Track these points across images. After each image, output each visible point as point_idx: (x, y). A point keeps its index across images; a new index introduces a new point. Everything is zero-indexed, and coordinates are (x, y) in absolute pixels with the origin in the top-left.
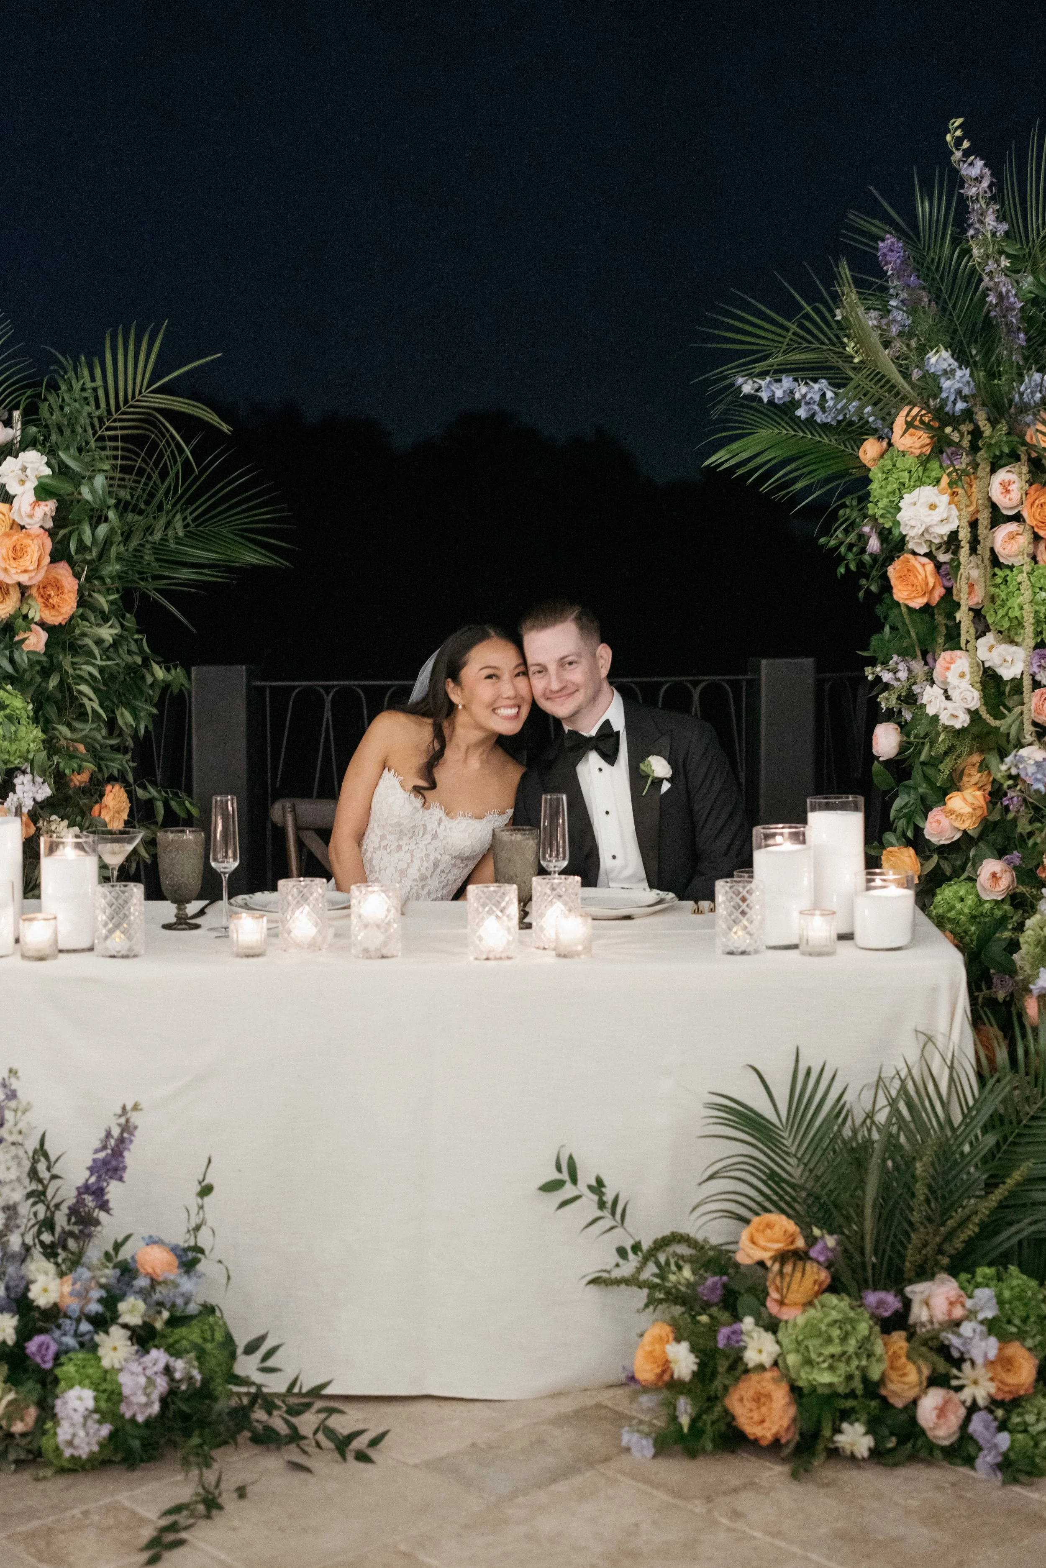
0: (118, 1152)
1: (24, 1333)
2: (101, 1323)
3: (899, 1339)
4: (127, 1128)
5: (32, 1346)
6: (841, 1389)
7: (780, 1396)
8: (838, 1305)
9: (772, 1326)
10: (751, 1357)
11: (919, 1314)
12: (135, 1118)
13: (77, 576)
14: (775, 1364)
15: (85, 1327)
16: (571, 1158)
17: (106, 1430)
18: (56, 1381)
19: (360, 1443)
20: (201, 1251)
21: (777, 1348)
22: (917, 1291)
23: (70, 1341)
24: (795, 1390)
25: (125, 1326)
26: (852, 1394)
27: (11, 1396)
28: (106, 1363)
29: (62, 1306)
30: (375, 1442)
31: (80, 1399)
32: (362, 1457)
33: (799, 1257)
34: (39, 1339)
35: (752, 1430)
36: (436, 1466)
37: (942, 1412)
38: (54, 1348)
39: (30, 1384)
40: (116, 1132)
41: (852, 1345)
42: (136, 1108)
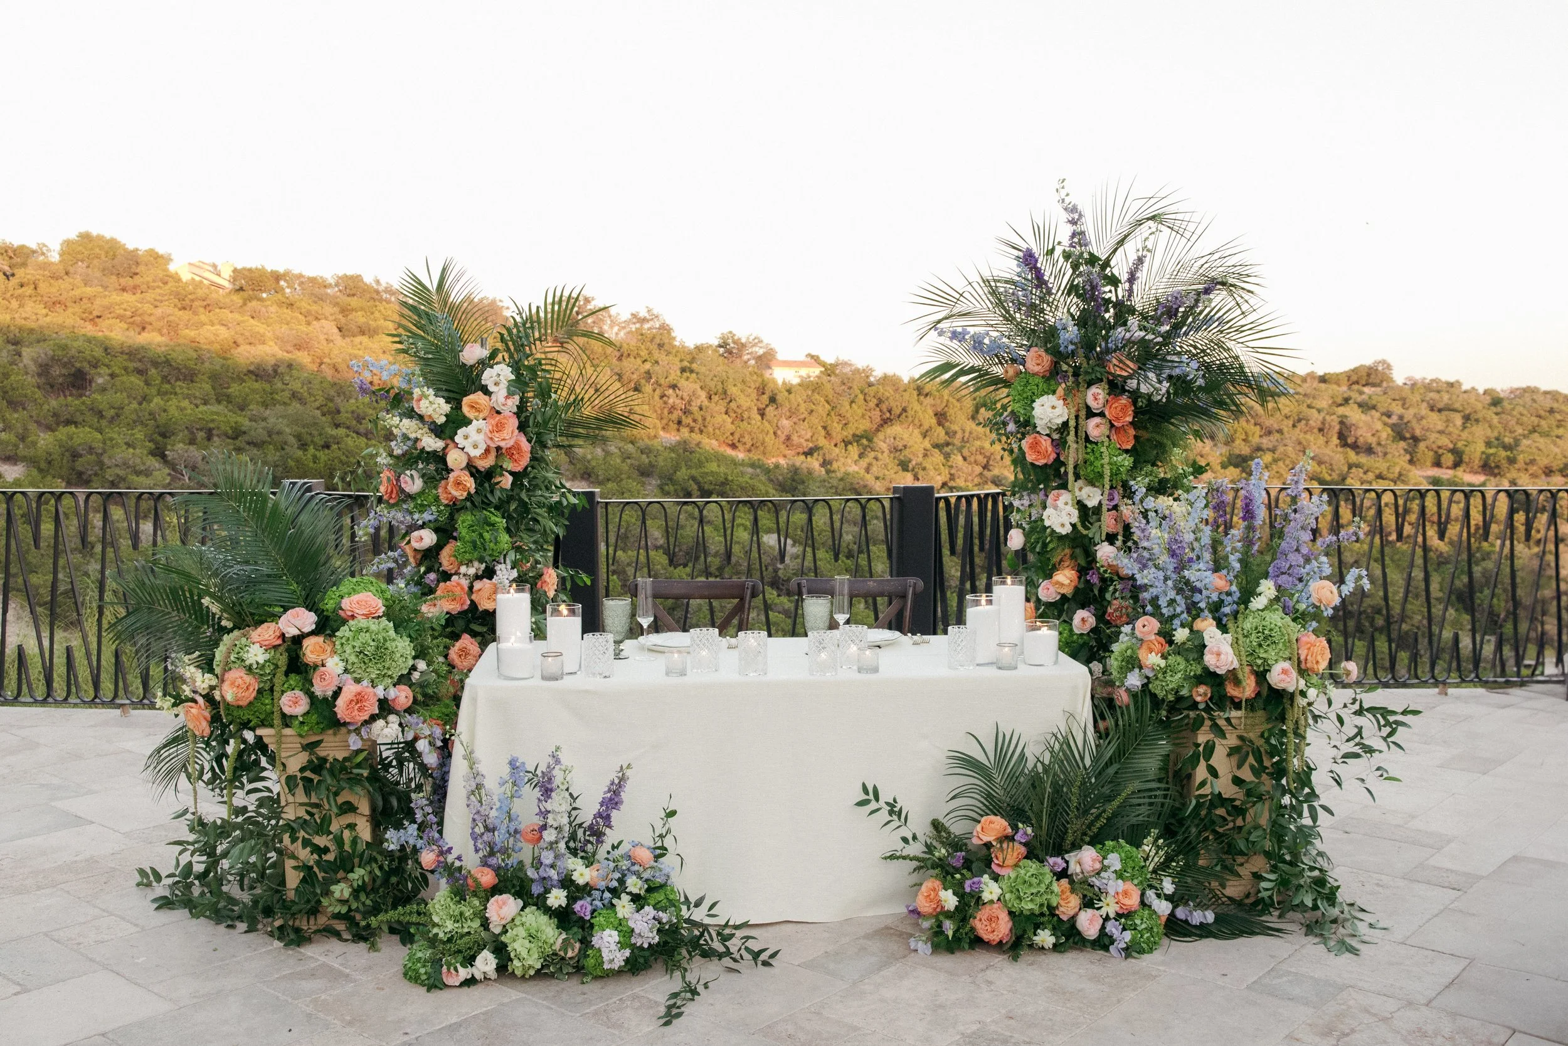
0: (616, 793)
1: (572, 899)
2: (615, 892)
3: (1064, 881)
4: (623, 779)
5: (577, 907)
6: (1037, 912)
7: (1004, 917)
8: (1033, 866)
9: (996, 878)
10: (986, 896)
11: (1074, 868)
12: (628, 773)
13: (529, 441)
14: (999, 899)
15: (607, 895)
16: (875, 787)
17: (627, 953)
18: (592, 926)
19: (764, 956)
20: (666, 849)
21: (1000, 891)
22: (1072, 857)
23: (598, 903)
24: (1011, 913)
25: (630, 893)
26: (1042, 914)
27: (564, 936)
28: (620, 915)
29: (591, 883)
30: (773, 956)
31: (610, 936)
32: (766, 964)
33: (1011, 839)
34: (580, 903)
35: (986, 937)
36: (810, 965)
37: (1091, 921)
38: (589, 908)
39: (575, 929)
40: (617, 781)
41: (1042, 888)
42: (629, 766)
